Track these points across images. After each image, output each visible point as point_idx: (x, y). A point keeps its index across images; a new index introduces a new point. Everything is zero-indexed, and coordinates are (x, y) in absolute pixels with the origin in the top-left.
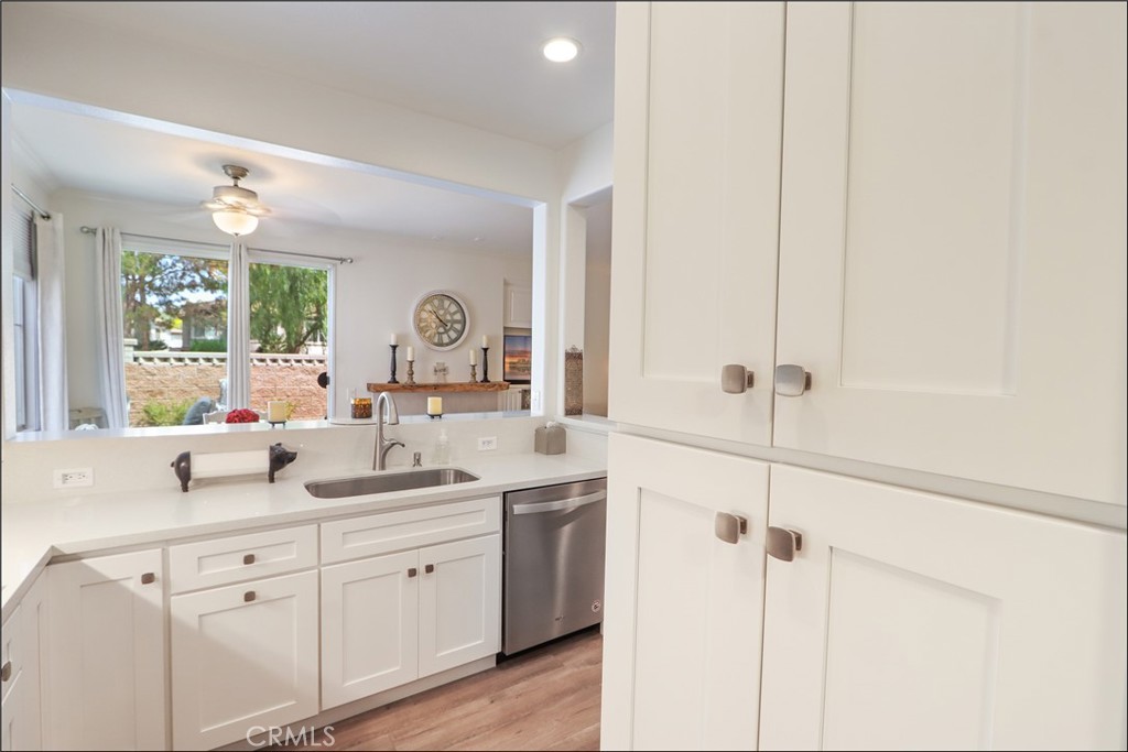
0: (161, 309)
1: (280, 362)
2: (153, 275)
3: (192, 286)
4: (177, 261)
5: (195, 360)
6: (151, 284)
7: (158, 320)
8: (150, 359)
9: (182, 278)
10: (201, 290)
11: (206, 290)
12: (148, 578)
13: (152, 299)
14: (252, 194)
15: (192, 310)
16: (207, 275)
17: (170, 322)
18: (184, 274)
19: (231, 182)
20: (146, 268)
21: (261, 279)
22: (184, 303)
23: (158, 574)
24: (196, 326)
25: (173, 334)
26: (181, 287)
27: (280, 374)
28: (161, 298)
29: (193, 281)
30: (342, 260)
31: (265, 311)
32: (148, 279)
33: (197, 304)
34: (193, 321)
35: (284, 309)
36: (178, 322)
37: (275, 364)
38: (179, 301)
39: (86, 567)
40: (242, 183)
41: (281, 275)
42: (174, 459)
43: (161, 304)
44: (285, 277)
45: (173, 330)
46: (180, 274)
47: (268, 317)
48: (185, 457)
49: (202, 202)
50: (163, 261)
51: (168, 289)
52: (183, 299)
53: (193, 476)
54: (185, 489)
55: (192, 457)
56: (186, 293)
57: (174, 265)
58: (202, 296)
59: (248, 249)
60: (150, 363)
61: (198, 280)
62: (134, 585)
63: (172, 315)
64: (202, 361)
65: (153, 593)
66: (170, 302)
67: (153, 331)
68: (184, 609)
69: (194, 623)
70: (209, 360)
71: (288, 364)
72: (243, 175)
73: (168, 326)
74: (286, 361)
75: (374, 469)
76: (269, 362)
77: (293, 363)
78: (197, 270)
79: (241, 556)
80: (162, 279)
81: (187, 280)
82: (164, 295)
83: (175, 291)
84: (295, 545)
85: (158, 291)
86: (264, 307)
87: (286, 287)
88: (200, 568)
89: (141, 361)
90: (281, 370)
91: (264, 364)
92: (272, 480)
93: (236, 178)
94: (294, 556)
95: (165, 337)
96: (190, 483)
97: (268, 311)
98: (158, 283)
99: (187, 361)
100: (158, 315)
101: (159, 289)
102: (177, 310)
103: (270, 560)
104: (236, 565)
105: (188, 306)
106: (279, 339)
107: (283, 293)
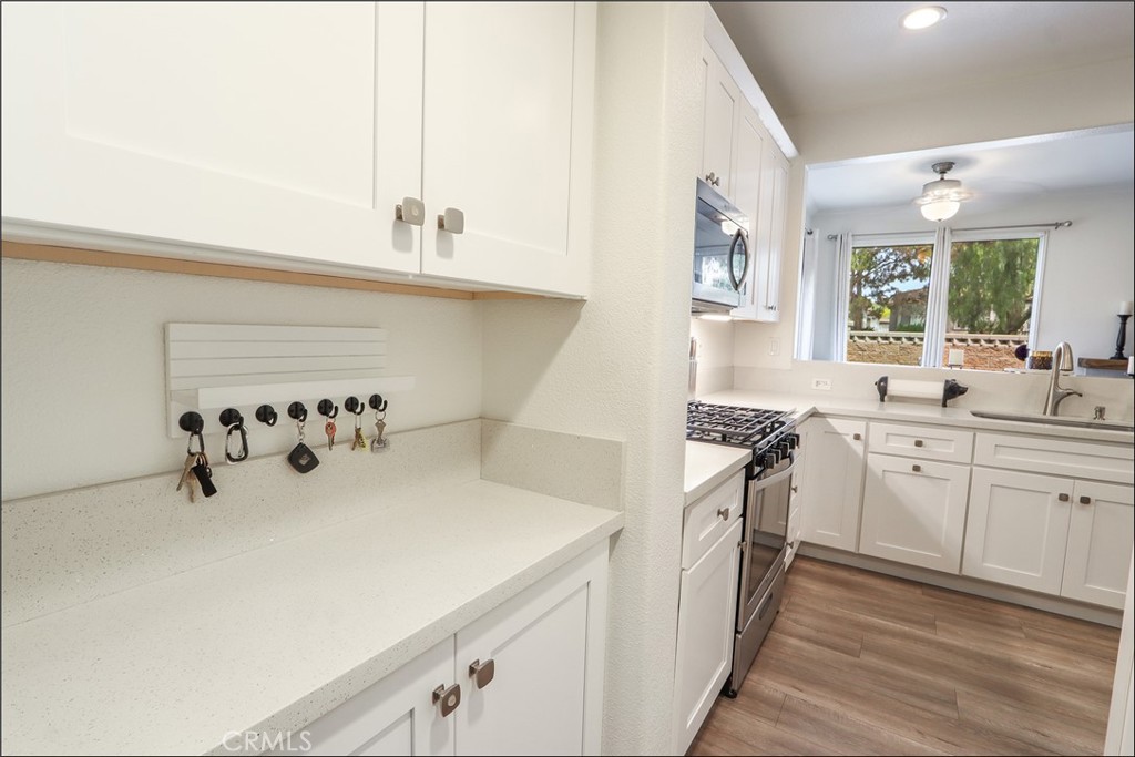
0: (873, 300)
1: (983, 342)
2: (869, 269)
3: (903, 276)
4: (891, 254)
5: (898, 339)
6: (866, 277)
7: (870, 309)
8: (862, 338)
9: (893, 269)
10: (911, 278)
11: (915, 279)
12: (857, 437)
13: (867, 291)
14: (956, 183)
15: (901, 298)
16: (917, 264)
17: (880, 311)
18: (896, 265)
19: (938, 177)
20: (864, 264)
21: (973, 260)
22: (893, 293)
23: (863, 437)
24: (902, 314)
25: (881, 323)
26: (892, 278)
27: (982, 355)
28: (874, 290)
29: (904, 271)
30: (1057, 225)
31: (974, 294)
32: (865, 273)
33: (906, 293)
34: (901, 309)
35: (996, 292)
36: (887, 312)
37: (977, 345)
38: (889, 291)
39: (828, 422)
40: (947, 177)
41: (996, 253)
42: (877, 380)
43: (873, 295)
44: (1000, 254)
45: (882, 320)
46: (892, 266)
47: (978, 301)
48: (884, 380)
49: (913, 200)
50: (878, 256)
51: (880, 281)
52: (893, 289)
53: (888, 393)
54: (882, 400)
55: (889, 380)
56: (896, 284)
57: (888, 258)
58: (912, 285)
59: (952, 231)
60: (862, 341)
61: (908, 269)
62: (850, 439)
63: (883, 305)
64: (904, 340)
65: (858, 447)
66: (881, 292)
67: (865, 321)
68: (875, 463)
69: (880, 474)
70: (910, 339)
71: (992, 345)
72: (949, 169)
73: (877, 315)
74: (990, 341)
75: (1045, 413)
76: (970, 342)
77: (998, 343)
78: (908, 260)
79: (914, 440)
80: (876, 273)
81: (899, 269)
82: (877, 287)
83: (887, 282)
84: (953, 443)
85: (873, 283)
86: (973, 290)
87: (1001, 266)
88: (887, 441)
89: (856, 338)
90: (983, 351)
91: (965, 344)
92: (944, 405)
93: (943, 172)
94: (952, 451)
95: (874, 324)
96: (886, 398)
97: (978, 294)
98: (872, 276)
99: (892, 340)
100: (870, 305)
101: (873, 281)
102: (887, 300)
103: (935, 449)
104: (909, 446)
105: (899, 296)
106: (991, 326)
107: (997, 272)
